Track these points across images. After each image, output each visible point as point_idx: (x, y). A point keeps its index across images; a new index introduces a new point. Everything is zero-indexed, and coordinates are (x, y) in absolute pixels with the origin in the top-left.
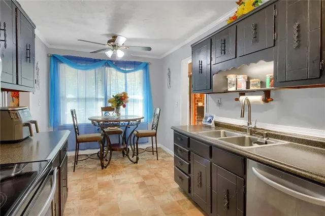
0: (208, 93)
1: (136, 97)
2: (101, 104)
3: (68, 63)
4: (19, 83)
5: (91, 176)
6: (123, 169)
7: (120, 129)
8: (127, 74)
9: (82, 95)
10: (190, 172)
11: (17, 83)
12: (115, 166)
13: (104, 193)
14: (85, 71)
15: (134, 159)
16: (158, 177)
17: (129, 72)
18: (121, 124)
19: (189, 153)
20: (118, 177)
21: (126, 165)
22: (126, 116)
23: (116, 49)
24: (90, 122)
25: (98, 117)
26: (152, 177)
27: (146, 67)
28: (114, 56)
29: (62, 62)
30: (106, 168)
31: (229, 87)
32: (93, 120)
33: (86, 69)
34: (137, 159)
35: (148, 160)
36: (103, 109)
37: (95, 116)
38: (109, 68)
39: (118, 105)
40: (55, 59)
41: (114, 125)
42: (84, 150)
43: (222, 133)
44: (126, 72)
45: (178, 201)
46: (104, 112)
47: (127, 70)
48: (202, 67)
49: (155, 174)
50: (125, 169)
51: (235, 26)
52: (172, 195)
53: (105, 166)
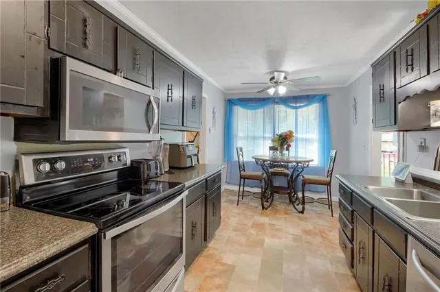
0: (407, 131)
1: (308, 136)
2: (270, 143)
3: (240, 105)
4: (185, 125)
5: (250, 214)
6: (283, 216)
7: (286, 171)
8: (299, 110)
9: (251, 134)
10: (353, 240)
11: (183, 125)
12: (277, 210)
13: (254, 233)
14: (253, 111)
15: (300, 207)
16: (322, 237)
17: (300, 107)
18: (290, 167)
19: (352, 212)
20: (274, 222)
21: (289, 212)
22: (296, 157)
23: (278, 86)
24: (254, 160)
25: (265, 156)
26: (315, 234)
27: (323, 99)
28: (276, 92)
29: (235, 105)
30: (266, 209)
31: (432, 121)
32: (255, 159)
33: (255, 109)
34: (304, 208)
35: (319, 214)
36: (271, 148)
37: (261, 154)
38: (278, 106)
39: (282, 145)
40: (230, 103)
41: (282, 166)
42: (252, 187)
43: (415, 194)
44: (296, 108)
45: (336, 273)
46: (271, 152)
47: (298, 105)
48: (383, 93)
49: (320, 232)
50: (286, 216)
51: (426, 25)
52: (331, 263)
53: (266, 207)
